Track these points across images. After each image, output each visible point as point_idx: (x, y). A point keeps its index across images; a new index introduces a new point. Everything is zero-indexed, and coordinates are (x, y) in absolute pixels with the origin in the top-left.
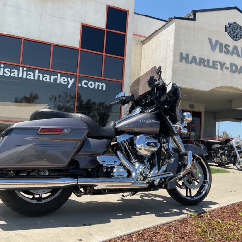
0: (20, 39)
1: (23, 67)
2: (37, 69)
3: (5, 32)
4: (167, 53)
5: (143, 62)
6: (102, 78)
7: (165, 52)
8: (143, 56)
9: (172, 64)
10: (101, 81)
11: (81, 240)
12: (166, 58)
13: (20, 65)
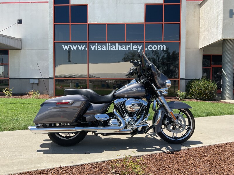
0: (105, 24)
1: (109, 43)
2: (117, 43)
3: (96, 22)
4: (218, 12)
5: (201, 21)
6: (163, 41)
7: (217, 11)
8: (201, 16)
9: (222, 20)
10: (162, 44)
11: (72, 162)
12: (218, 16)
13: (107, 42)
